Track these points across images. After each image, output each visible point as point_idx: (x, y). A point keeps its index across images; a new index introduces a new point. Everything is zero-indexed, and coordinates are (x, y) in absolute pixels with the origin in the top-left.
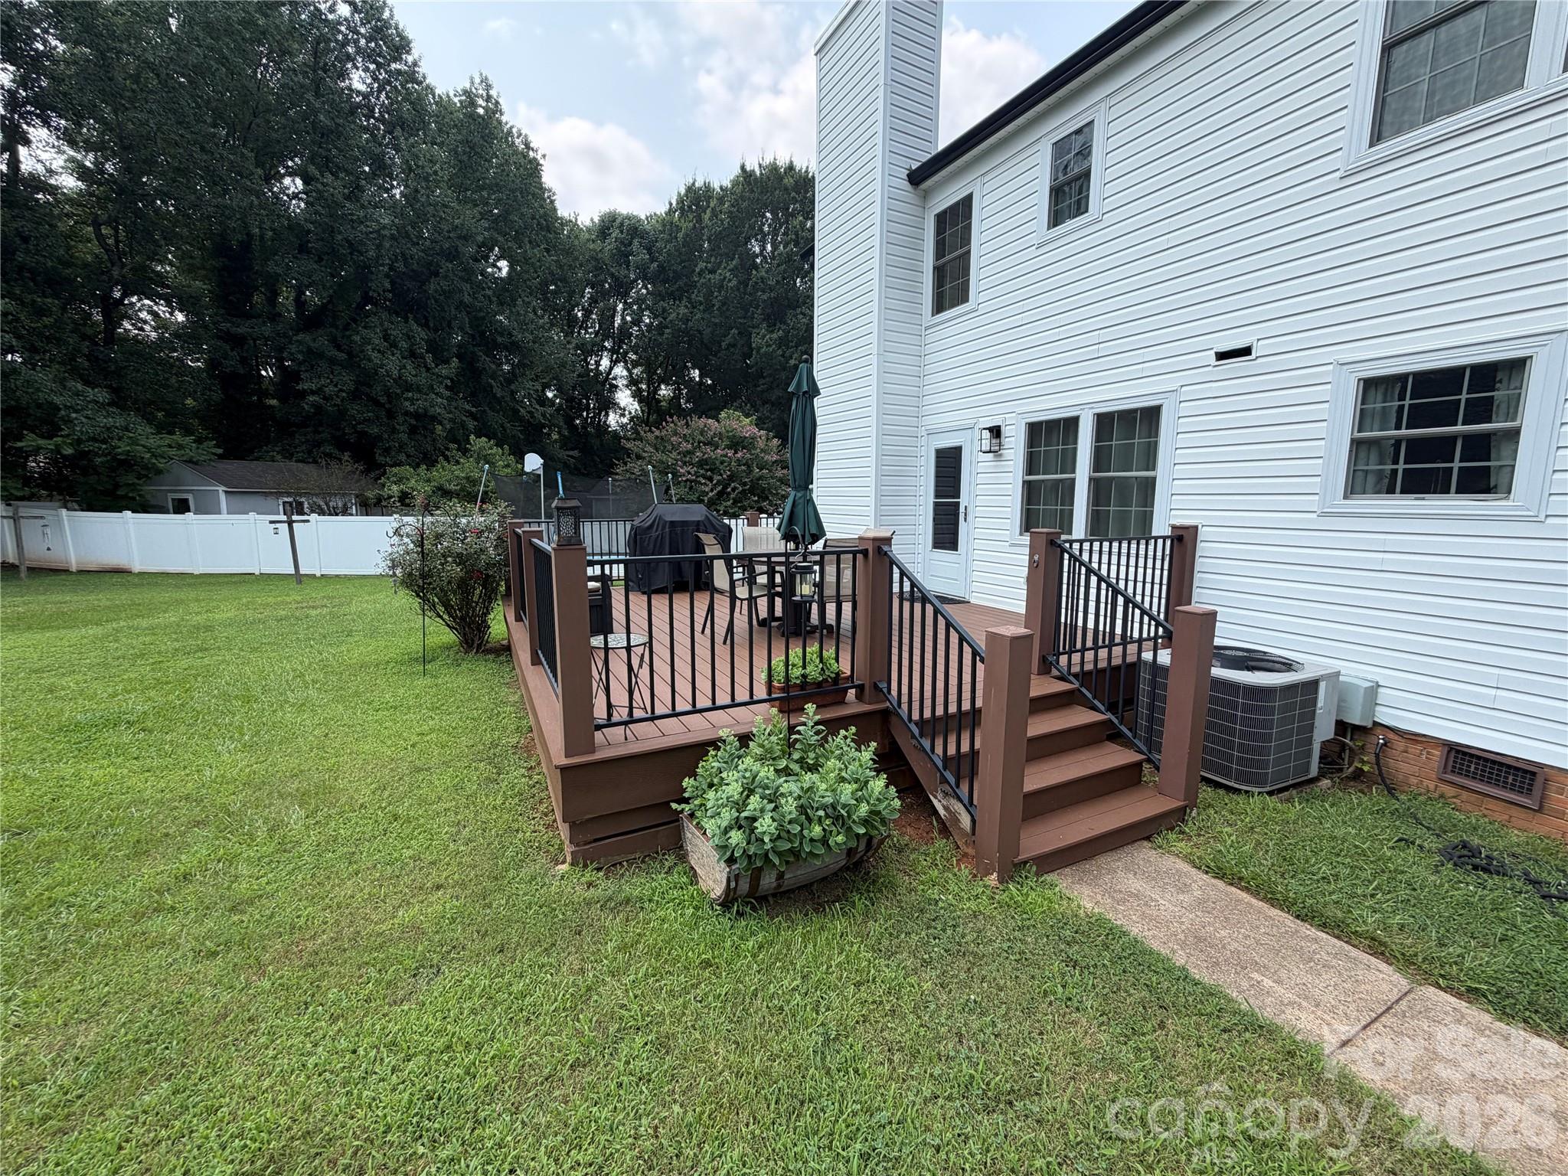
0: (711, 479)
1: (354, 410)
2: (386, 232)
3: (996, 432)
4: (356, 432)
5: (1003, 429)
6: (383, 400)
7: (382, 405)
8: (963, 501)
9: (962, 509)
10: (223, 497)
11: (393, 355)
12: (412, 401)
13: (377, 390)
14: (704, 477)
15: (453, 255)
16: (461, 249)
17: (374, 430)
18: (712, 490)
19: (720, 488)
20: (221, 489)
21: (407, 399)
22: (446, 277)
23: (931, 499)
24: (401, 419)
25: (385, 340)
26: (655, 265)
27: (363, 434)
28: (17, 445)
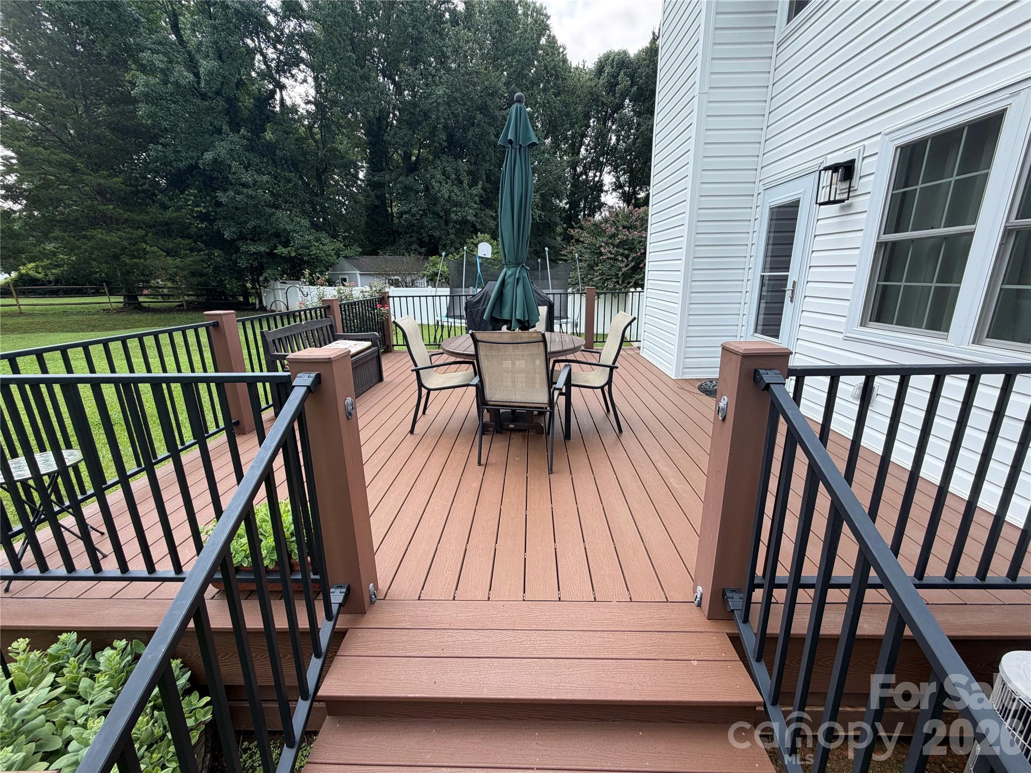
0: (627, 257)
1: (428, 221)
2: (440, 100)
3: (846, 170)
4: (429, 236)
5: (857, 165)
6: (442, 214)
7: (441, 217)
8: (793, 275)
9: (789, 286)
10: (359, 276)
11: (447, 184)
12: (456, 213)
13: (438, 208)
14: (622, 255)
15: (483, 109)
16: (489, 103)
17: (437, 234)
18: (626, 266)
19: (633, 264)
20: (358, 272)
21: (453, 212)
22: (479, 125)
23: (759, 273)
24: (451, 225)
25: (443, 175)
26: (635, 88)
27: (431, 236)
28: (275, 251)
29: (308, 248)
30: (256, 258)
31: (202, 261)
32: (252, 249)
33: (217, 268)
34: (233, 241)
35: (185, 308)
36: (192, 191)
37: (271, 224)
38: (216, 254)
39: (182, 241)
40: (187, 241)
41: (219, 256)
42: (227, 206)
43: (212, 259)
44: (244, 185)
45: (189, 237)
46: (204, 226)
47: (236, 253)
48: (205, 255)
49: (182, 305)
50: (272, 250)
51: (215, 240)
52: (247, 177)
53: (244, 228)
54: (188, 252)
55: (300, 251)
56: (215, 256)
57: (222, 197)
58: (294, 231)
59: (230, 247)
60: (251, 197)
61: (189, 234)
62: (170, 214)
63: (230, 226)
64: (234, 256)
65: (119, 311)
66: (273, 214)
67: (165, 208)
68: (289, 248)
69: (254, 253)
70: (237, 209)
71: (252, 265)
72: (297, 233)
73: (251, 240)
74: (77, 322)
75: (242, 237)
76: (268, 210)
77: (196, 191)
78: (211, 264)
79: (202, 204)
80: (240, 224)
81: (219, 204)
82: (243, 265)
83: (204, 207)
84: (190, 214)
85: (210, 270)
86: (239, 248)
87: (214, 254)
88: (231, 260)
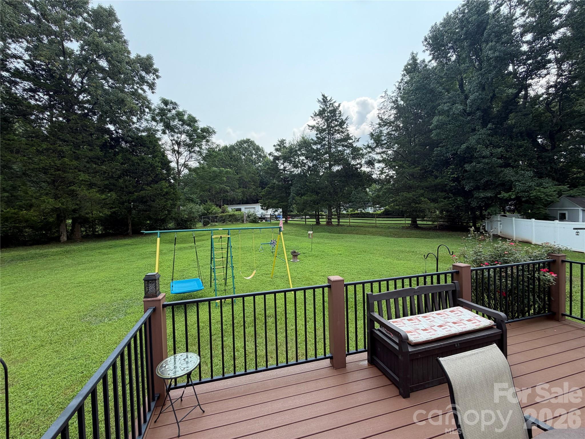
10: (581, 212)
20: (581, 209)
28: (499, 196)
29: (528, 192)
30: (484, 201)
31: (450, 204)
32: (482, 195)
33: (458, 208)
34: (470, 191)
35: (438, 228)
36: (451, 167)
37: (499, 178)
38: (458, 199)
39: (441, 194)
40: (444, 194)
41: (460, 200)
42: (470, 171)
43: (455, 202)
44: (484, 157)
45: (445, 191)
46: (454, 184)
47: (472, 198)
48: (452, 200)
49: (436, 227)
50: (496, 196)
51: (459, 192)
52: (487, 152)
53: (479, 183)
54: (443, 199)
55: (519, 195)
56: (457, 201)
57: (467, 167)
58: (516, 181)
59: (468, 195)
60: (488, 164)
61: (446, 189)
62: (438, 181)
63: (470, 182)
64: (469, 200)
65: (408, 228)
66: (502, 171)
67: (436, 177)
68: (510, 193)
69: (483, 198)
70: (476, 172)
71: (480, 205)
72: (520, 181)
73: (483, 190)
74: (390, 232)
75: (477, 188)
76: (499, 169)
77: (453, 166)
78: (454, 205)
79: (456, 173)
80: (477, 181)
81: (466, 171)
82: (474, 205)
83: (456, 174)
84: (448, 179)
85: (453, 209)
86: (473, 195)
87: (457, 199)
88: (467, 202)
